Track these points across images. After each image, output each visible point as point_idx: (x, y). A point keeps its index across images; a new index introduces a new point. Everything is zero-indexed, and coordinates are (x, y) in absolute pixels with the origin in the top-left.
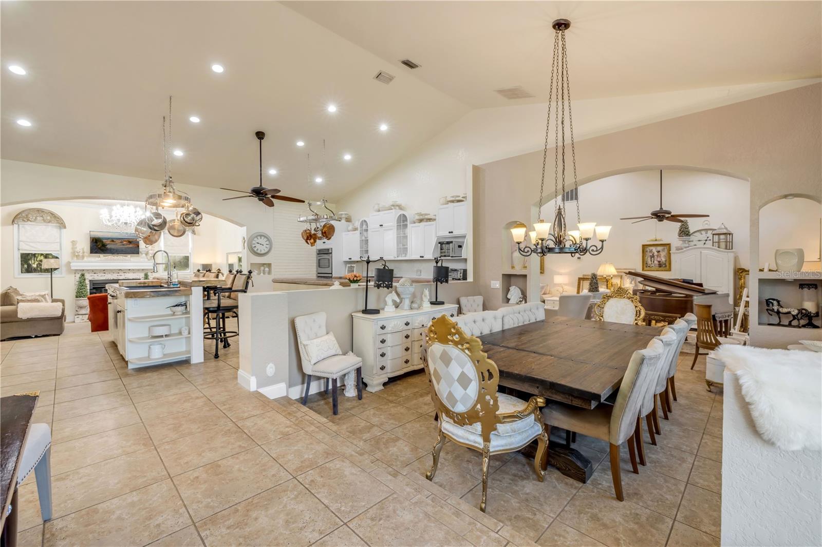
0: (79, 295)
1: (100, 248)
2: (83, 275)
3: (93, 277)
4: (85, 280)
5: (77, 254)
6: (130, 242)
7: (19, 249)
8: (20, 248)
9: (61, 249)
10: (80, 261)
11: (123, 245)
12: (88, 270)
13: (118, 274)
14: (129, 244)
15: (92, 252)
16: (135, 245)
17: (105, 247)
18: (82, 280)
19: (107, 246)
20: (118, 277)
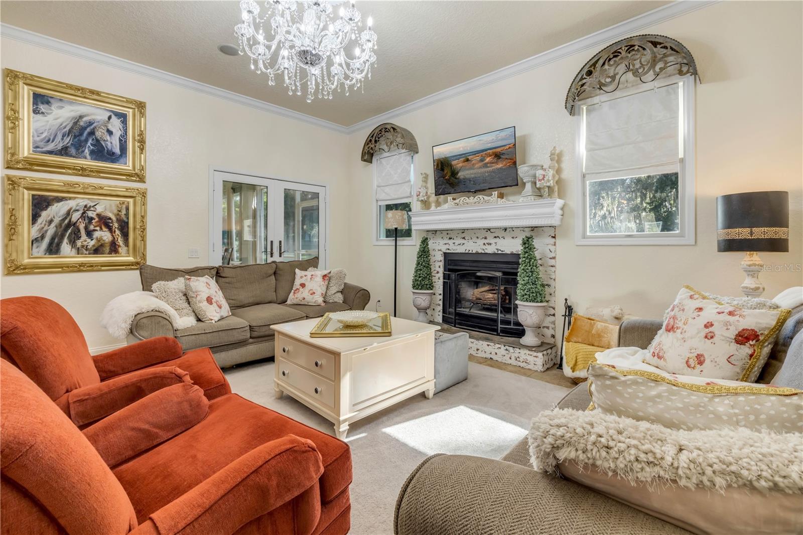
2: (426, 241)
4: (430, 252)
6: (498, 156)
7: (377, 201)
8: (378, 197)
13: (486, 241)
14: (496, 163)
15: (438, 193)
16: (509, 161)
17: (456, 178)
18: (424, 253)
19: (459, 175)
20: (484, 247)
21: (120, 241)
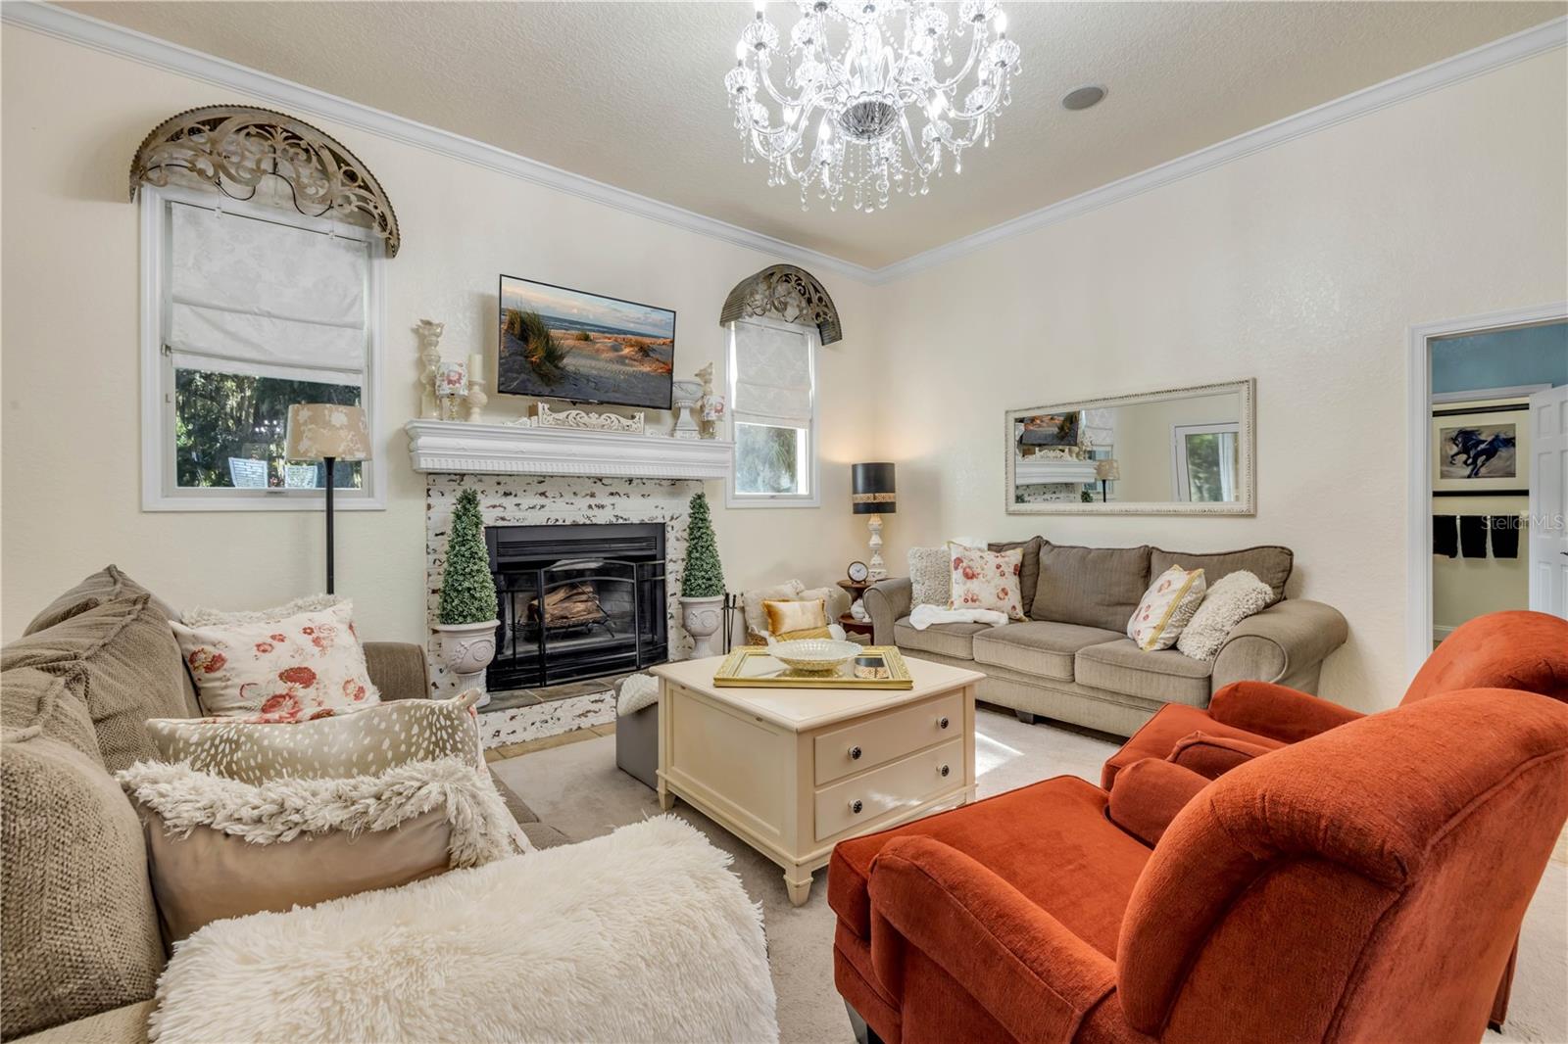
0: (452, 604)
1: (536, 368)
2: (468, 500)
3: (499, 512)
4: (477, 525)
5: (446, 389)
6: (645, 351)
7: (168, 348)
8: (175, 338)
9: (370, 366)
10: (458, 424)
11: (622, 360)
12: (480, 476)
13: (593, 501)
14: (641, 362)
15: (503, 388)
16: (663, 365)
17: (556, 367)
19: (565, 361)
20: (590, 513)
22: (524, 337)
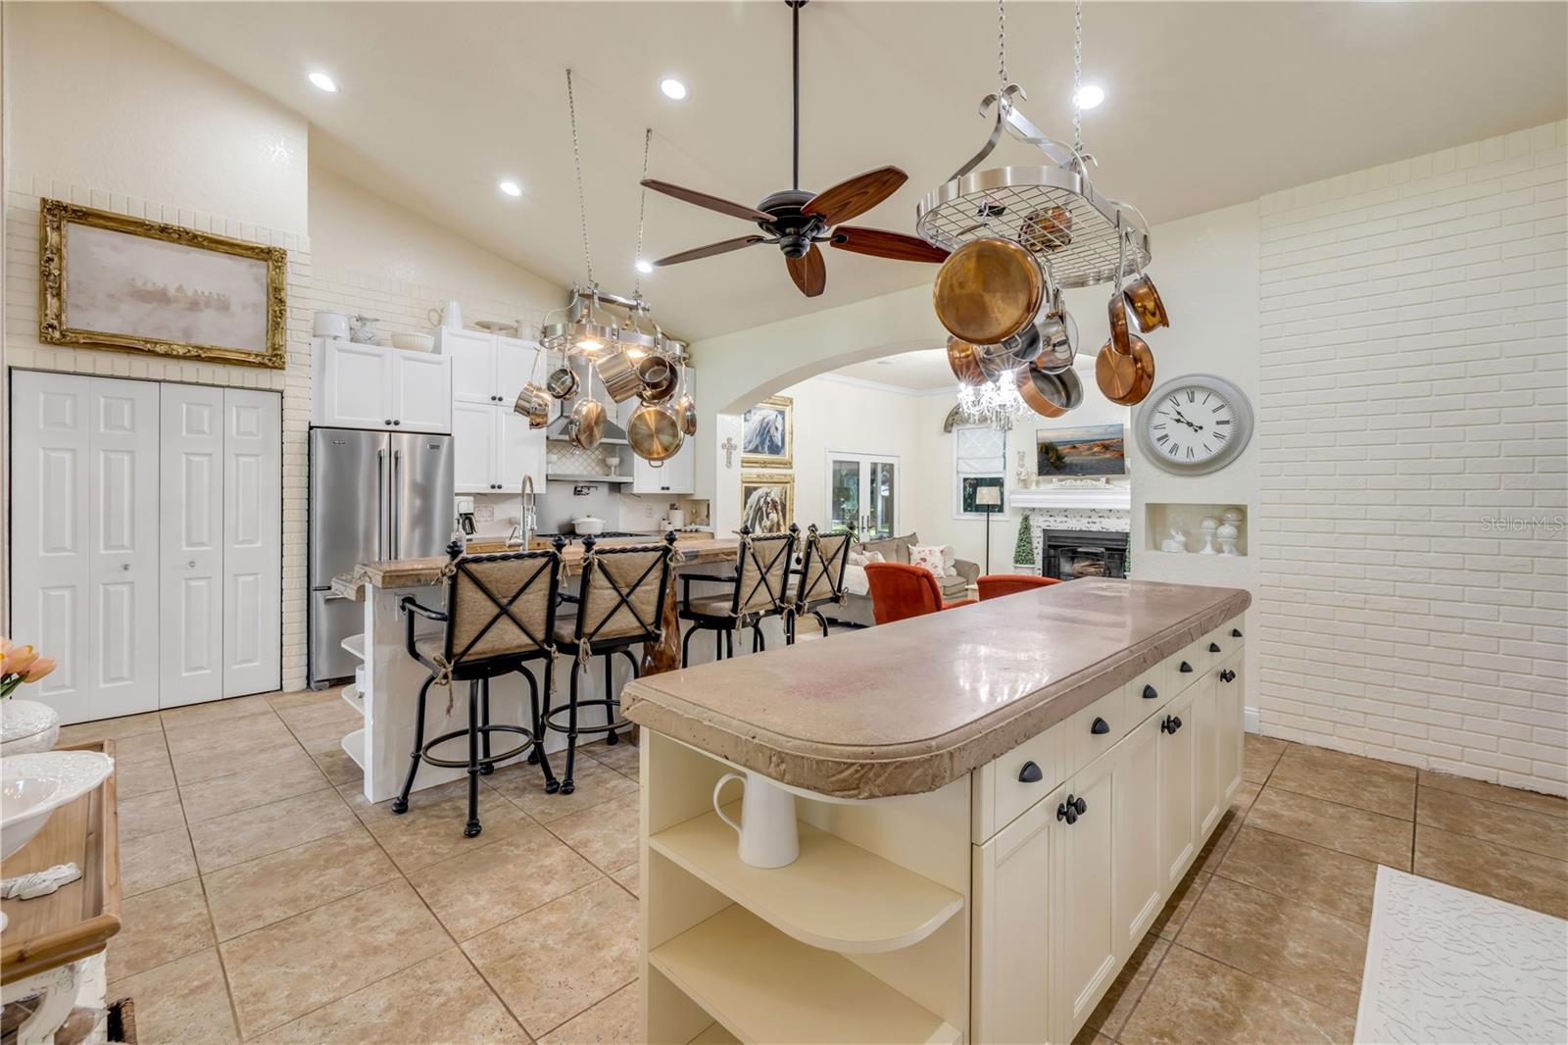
1: (1053, 464)
2: (1026, 519)
3: (1048, 523)
6: (1106, 447)
7: (962, 473)
8: (962, 470)
9: (1007, 469)
10: (1024, 490)
11: (1094, 454)
13: (1090, 520)
14: (1104, 453)
15: (1040, 473)
16: (1117, 453)
17: (1062, 462)
18: (1026, 529)
19: (1065, 458)
20: (1088, 525)
21: (781, 522)
22: (1047, 453)
